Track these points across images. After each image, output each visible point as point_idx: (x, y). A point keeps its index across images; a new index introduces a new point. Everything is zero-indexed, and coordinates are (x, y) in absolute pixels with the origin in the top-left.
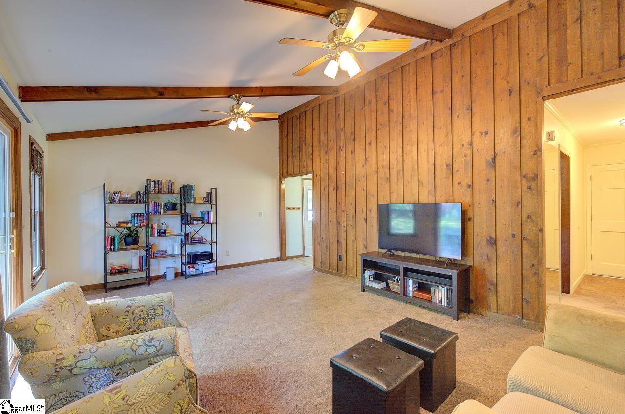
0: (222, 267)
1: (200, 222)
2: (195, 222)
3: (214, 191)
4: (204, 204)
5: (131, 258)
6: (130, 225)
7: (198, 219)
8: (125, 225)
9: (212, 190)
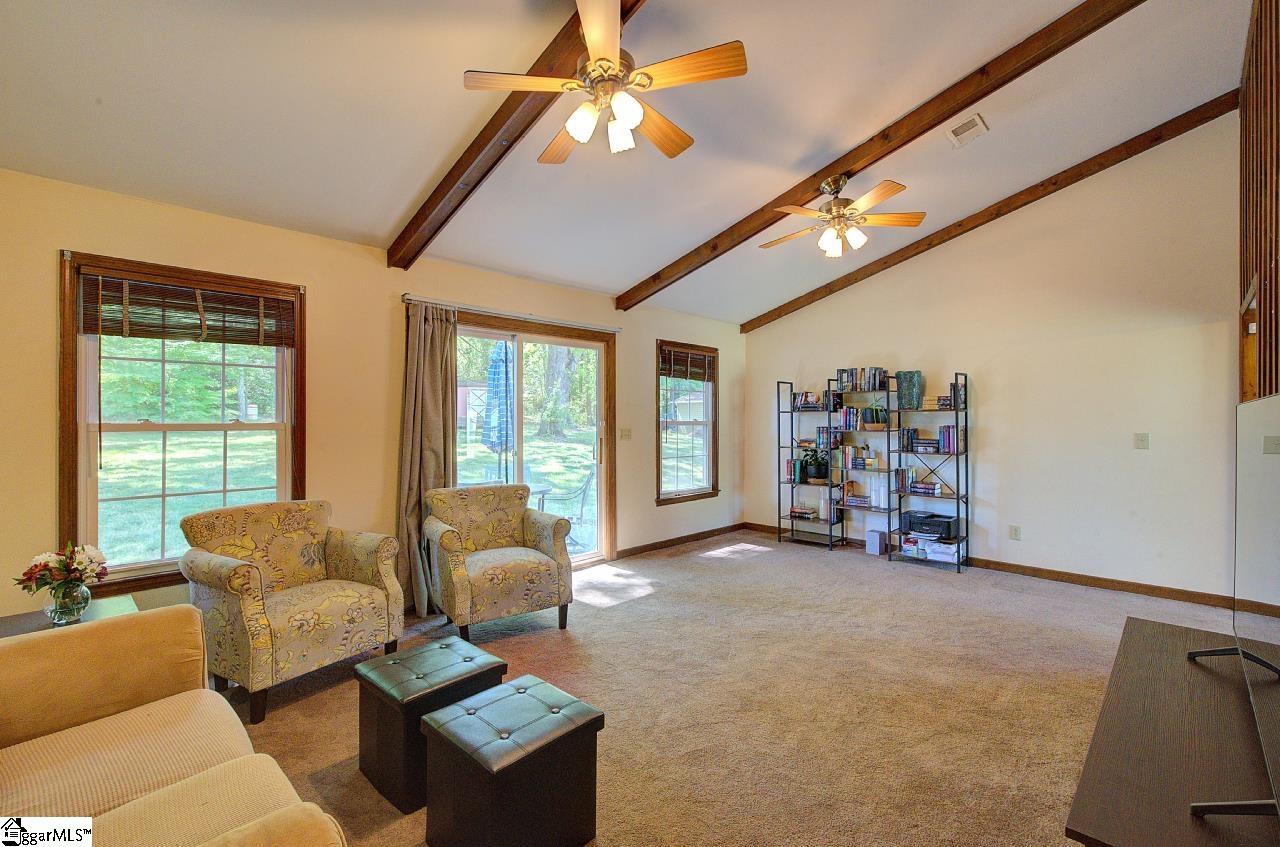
0: (998, 564)
1: (931, 449)
2: (920, 449)
3: (961, 380)
4: (940, 410)
5: (816, 498)
6: (813, 446)
7: (929, 443)
8: (806, 444)
9: (959, 376)
